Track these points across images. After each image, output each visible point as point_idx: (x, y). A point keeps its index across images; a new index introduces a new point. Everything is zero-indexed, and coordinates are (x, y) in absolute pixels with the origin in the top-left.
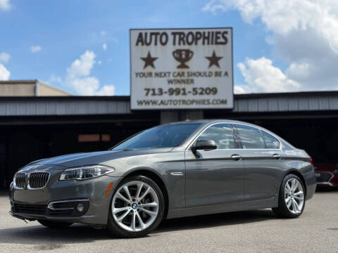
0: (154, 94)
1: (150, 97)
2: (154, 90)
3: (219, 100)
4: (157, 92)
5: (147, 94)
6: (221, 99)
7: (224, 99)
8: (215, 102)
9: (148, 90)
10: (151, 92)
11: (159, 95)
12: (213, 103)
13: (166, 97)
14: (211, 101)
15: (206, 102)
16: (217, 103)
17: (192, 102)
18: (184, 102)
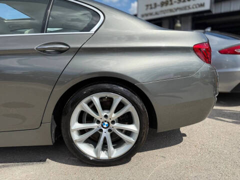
1: (149, 11)
3: (198, 4)
6: (199, 3)
7: (202, 3)
8: (194, 7)
10: (149, 7)
12: (193, 8)
13: (159, 9)
14: (191, 7)
15: (187, 8)
16: (196, 7)
17: (176, 9)
18: (171, 10)
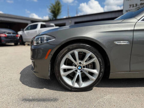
0: (133, 7)
2: (133, 5)
4: (134, 5)
5: (130, 7)
9: (131, 5)
11: (135, 7)
